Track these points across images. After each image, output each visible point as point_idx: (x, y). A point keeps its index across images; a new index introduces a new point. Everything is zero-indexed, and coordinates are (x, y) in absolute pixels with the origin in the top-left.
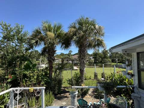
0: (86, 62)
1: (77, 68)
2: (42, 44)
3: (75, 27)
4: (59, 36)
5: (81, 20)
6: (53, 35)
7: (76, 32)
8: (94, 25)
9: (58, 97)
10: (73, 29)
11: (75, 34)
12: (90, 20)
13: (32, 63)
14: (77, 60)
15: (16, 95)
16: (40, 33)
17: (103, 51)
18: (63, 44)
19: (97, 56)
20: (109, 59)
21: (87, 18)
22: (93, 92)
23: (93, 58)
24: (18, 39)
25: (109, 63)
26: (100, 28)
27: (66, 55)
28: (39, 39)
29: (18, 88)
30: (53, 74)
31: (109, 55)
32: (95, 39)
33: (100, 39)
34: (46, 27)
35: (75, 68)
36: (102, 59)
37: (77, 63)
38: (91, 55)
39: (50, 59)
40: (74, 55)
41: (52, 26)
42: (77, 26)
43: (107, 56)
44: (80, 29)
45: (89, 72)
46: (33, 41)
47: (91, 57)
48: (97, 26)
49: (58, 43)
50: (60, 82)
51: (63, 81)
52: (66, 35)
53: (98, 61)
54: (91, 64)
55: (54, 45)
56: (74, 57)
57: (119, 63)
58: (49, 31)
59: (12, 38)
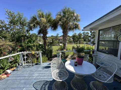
0: (67, 39)
1: (62, 45)
2: (38, 27)
3: (60, 15)
4: (49, 21)
5: (65, 10)
6: (45, 20)
7: (61, 18)
8: (73, 13)
9: (50, 60)
10: (59, 16)
11: (60, 20)
12: (71, 10)
13: (32, 40)
14: (62, 40)
15: (24, 56)
16: (36, 19)
17: (79, 34)
18: (52, 27)
19: (75, 37)
20: (82, 39)
21: (69, 8)
22: (71, 57)
23: (72, 38)
24: (20, 24)
25: (82, 42)
26: (77, 16)
27: (55, 36)
28: (36, 23)
29: (25, 52)
30: (47, 47)
31: (82, 37)
32: (74, 24)
33: (77, 23)
34: (40, 14)
35: (61, 44)
36: (78, 39)
37: (62, 42)
38: (71, 37)
39: (44, 37)
40: (60, 37)
41: (44, 14)
42: (62, 14)
43: (81, 37)
44: (64, 16)
45: (69, 46)
46: (32, 25)
47: (71, 38)
48: (75, 14)
49: (49, 27)
50: (51, 51)
51: (53, 51)
52: (54, 20)
53: (75, 40)
54: (70, 42)
55: (46, 28)
56: (60, 38)
57: (88, 41)
58: (42, 17)
59: (16, 22)
